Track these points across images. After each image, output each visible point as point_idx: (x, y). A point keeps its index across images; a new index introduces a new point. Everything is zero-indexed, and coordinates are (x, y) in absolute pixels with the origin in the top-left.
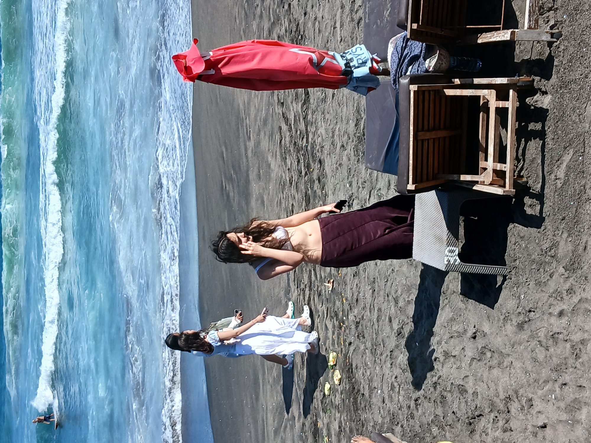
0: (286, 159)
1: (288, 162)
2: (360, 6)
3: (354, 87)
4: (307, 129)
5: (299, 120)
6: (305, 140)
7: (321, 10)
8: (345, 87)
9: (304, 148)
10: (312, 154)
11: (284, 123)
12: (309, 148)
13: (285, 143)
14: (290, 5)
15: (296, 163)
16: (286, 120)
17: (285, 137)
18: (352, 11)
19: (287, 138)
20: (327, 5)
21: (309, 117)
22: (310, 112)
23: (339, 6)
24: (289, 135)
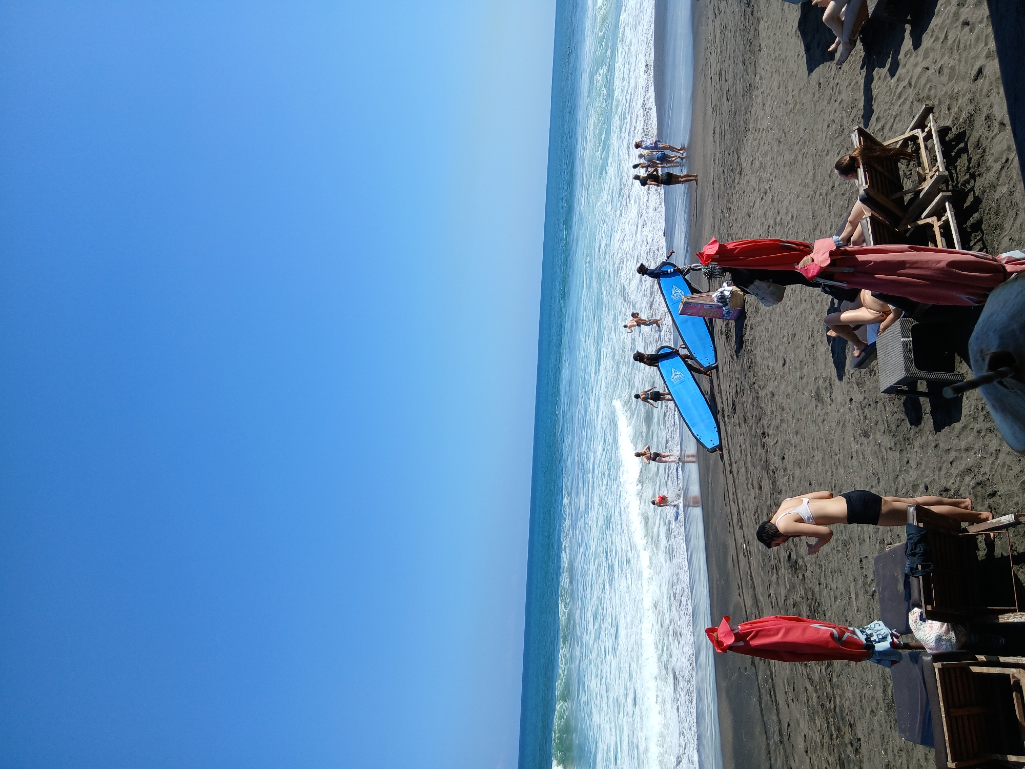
0: (815, 719)
1: (818, 724)
2: (872, 580)
3: (878, 660)
4: (833, 692)
5: (825, 682)
6: (832, 702)
7: (835, 581)
8: (868, 660)
9: (832, 710)
10: (842, 716)
11: (809, 684)
12: (837, 710)
13: (812, 704)
14: (804, 575)
15: (826, 725)
16: (811, 680)
17: (812, 698)
18: (865, 584)
19: (814, 699)
20: (840, 577)
21: (835, 680)
22: (834, 675)
23: (852, 579)
24: (816, 696)
